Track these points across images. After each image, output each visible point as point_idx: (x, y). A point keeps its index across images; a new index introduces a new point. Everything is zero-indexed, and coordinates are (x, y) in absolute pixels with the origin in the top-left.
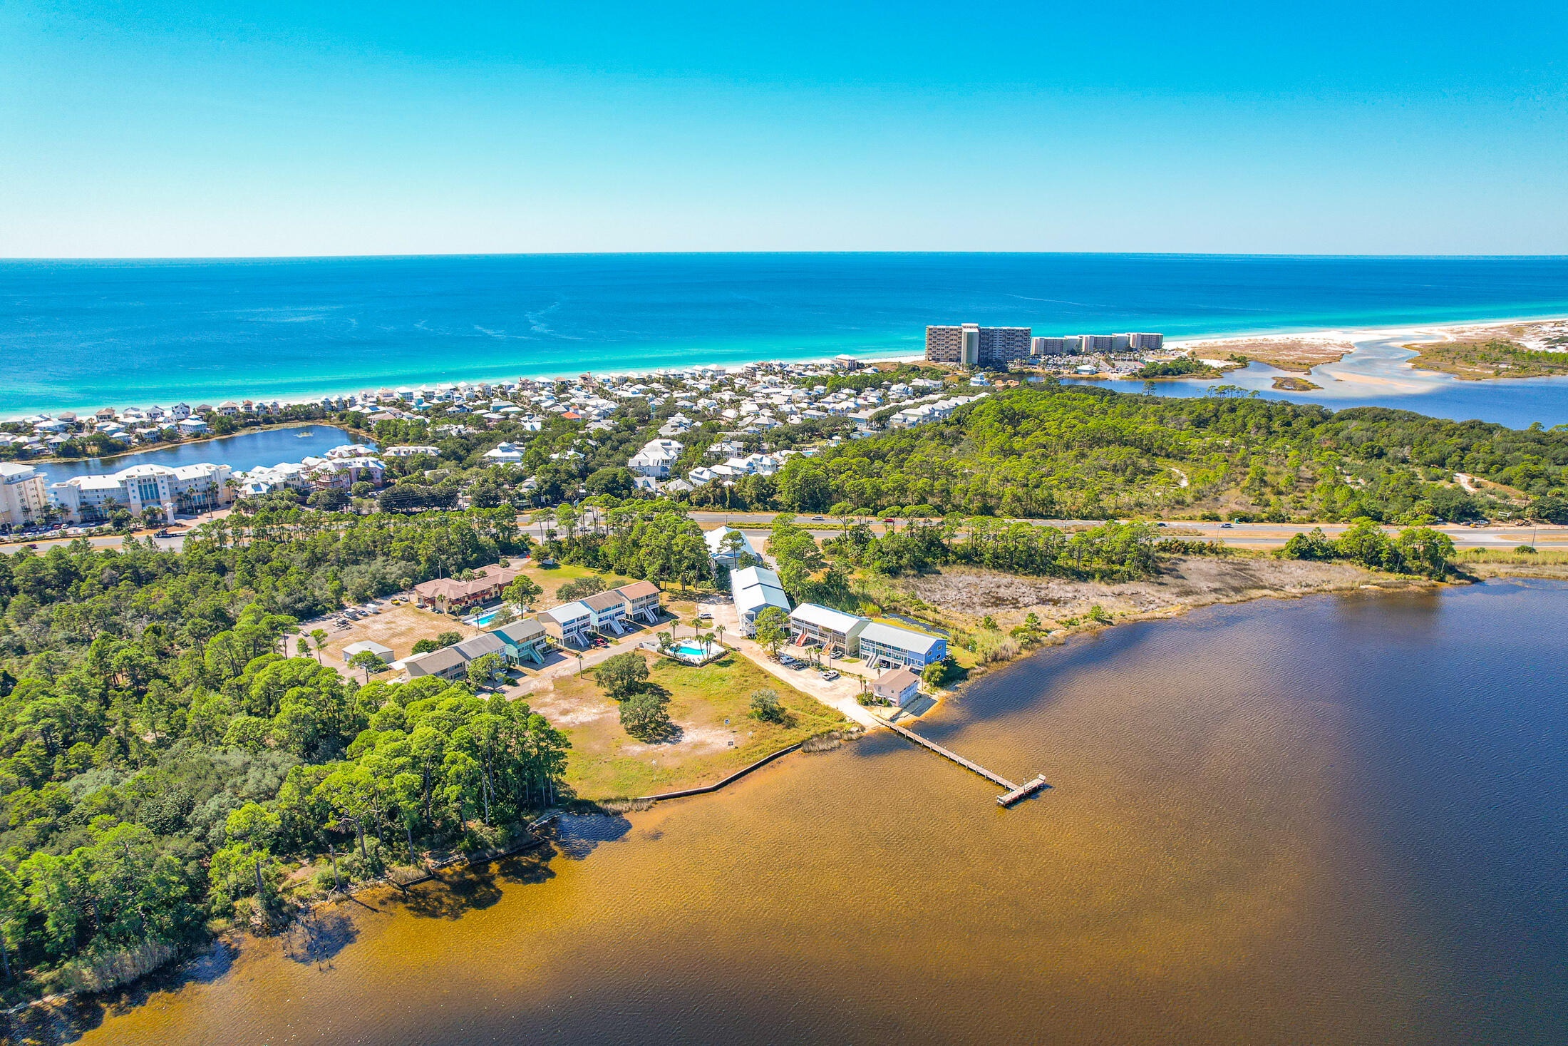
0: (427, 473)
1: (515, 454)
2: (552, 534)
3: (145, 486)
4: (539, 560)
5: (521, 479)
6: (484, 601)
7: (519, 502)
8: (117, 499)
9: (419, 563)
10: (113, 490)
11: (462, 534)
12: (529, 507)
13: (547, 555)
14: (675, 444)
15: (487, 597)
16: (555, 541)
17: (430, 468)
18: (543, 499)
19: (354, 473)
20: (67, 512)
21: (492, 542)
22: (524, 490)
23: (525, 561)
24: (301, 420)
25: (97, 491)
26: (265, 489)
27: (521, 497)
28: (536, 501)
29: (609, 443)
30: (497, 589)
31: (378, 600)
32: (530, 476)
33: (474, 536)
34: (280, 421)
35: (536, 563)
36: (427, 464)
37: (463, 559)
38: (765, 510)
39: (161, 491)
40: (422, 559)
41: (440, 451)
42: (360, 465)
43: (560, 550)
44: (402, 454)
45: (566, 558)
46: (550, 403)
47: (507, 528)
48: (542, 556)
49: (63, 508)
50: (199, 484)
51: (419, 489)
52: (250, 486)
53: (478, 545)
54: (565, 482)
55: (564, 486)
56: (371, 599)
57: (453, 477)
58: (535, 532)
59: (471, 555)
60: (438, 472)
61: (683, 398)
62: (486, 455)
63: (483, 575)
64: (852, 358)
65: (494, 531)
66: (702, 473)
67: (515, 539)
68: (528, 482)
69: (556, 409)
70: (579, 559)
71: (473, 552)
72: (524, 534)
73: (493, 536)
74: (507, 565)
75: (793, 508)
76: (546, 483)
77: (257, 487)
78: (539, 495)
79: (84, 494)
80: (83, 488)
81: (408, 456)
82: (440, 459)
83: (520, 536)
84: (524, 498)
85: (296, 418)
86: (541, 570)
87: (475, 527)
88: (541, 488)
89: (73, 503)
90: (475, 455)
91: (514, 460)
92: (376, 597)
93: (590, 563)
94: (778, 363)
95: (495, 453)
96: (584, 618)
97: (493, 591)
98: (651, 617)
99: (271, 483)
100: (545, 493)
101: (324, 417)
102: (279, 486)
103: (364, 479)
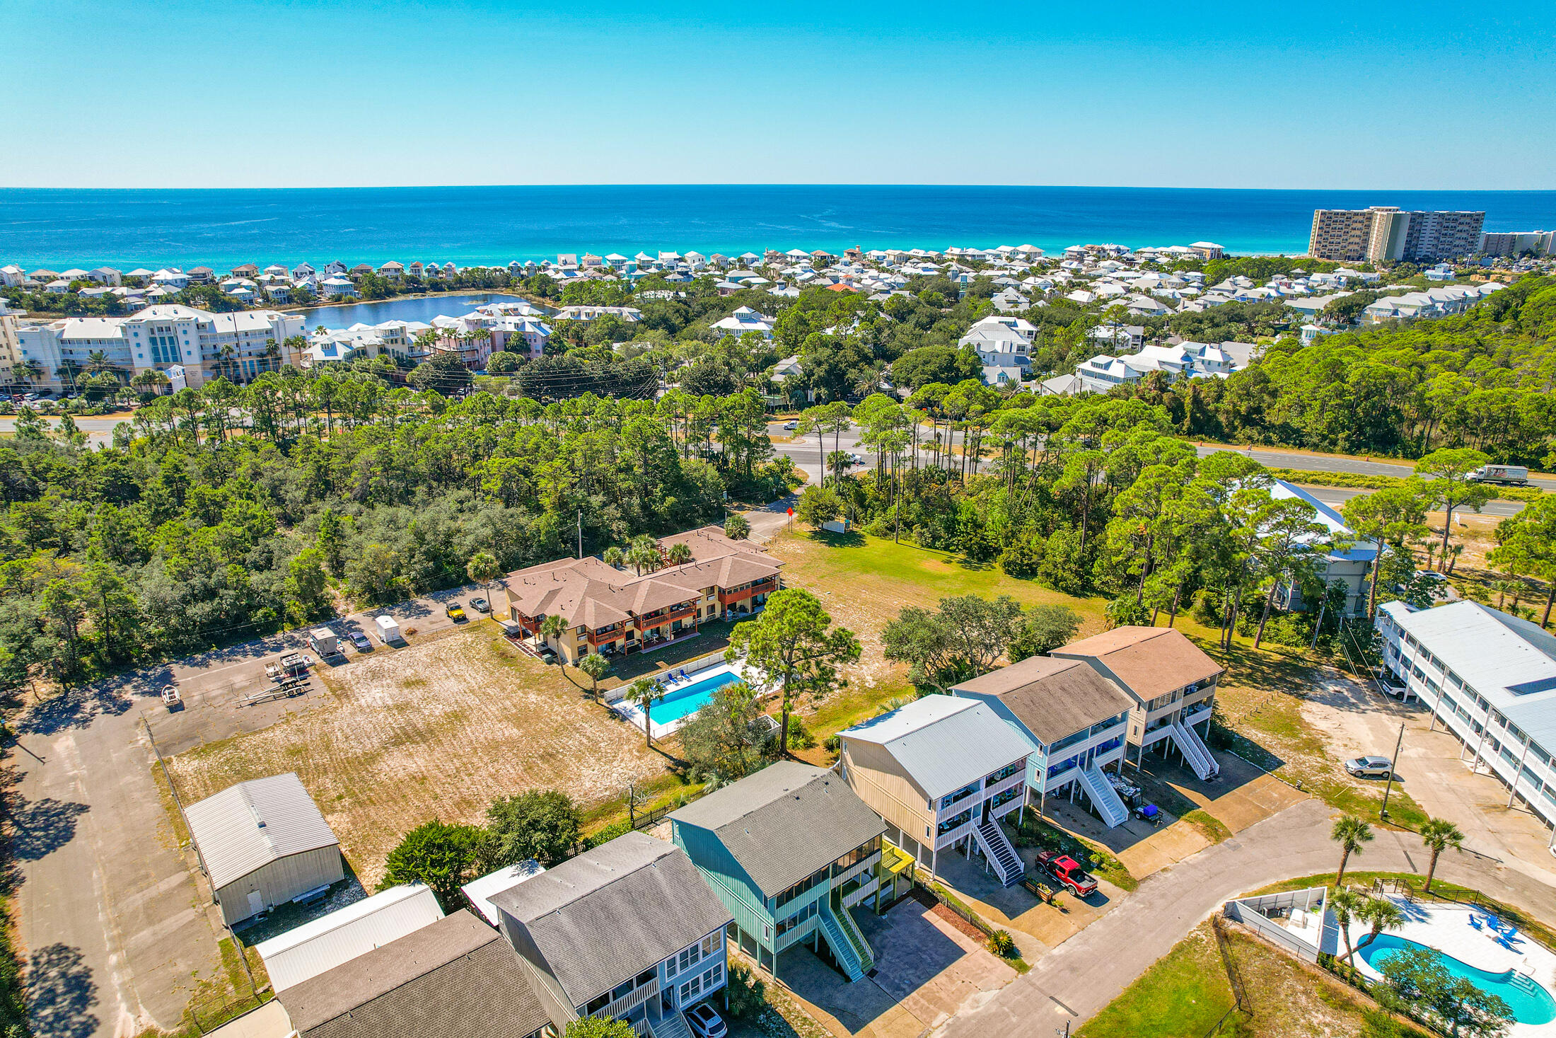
0: (616, 346)
1: (760, 326)
2: (840, 462)
3: (163, 339)
4: (816, 522)
5: (771, 360)
6: (679, 631)
7: (767, 398)
8: (114, 357)
9: (539, 509)
10: (110, 341)
11: (644, 448)
12: (786, 408)
13: (834, 510)
14: (1024, 325)
15: (687, 621)
16: (847, 479)
17: (623, 338)
18: (812, 395)
19: (499, 340)
20: (39, 373)
21: (711, 472)
22: (778, 379)
23: (782, 520)
24: (479, 289)
25: (88, 342)
26: (342, 351)
27: (772, 389)
28: (799, 397)
29: (912, 319)
30: (714, 600)
31: (421, 601)
32: (789, 356)
33: (673, 454)
34: (451, 288)
35: (807, 528)
36: (618, 332)
37: (645, 507)
38: (1268, 442)
39: (184, 349)
40: (546, 502)
41: (642, 316)
42: (511, 328)
43: (861, 499)
44: (583, 318)
45: (878, 522)
46: (808, 275)
47: (747, 443)
48: (820, 514)
49: (35, 368)
50: (253, 341)
51: (594, 369)
52: (318, 347)
53: (679, 477)
54: (854, 365)
55: (852, 374)
56: (406, 595)
57: (658, 352)
58: (808, 458)
59: (663, 499)
60: (635, 345)
61: (1000, 277)
62: (715, 326)
63: (682, 557)
64: (1216, 246)
65: (717, 447)
66: (1107, 366)
67: (761, 467)
68: (784, 364)
69: (819, 282)
70: (909, 525)
71: (668, 492)
72: (781, 457)
73: (712, 457)
74: (742, 532)
75: (1334, 443)
76: (819, 364)
77: (330, 349)
78: (805, 386)
79: (68, 347)
80: (65, 336)
81: (592, 321)
82: (641, 326)
83: (770, 463)
84: (777, 391)
85: (473, 286)
86: (820, 547)
87: (678, 434)
88: (809, 374)
89: (51, 360)
90: (699, 326)
91: (759, 335)
92: (420, 591)
93: (935, 538)
94: (1114, 247)
95: (729, 323)
96: (1008, 772)
97: (703, 605)
98: (1202, 762)
99: (357, 344)
100: (817, 385)
101: (507, 285)
102: (370, 351)
103: (514, 349)
